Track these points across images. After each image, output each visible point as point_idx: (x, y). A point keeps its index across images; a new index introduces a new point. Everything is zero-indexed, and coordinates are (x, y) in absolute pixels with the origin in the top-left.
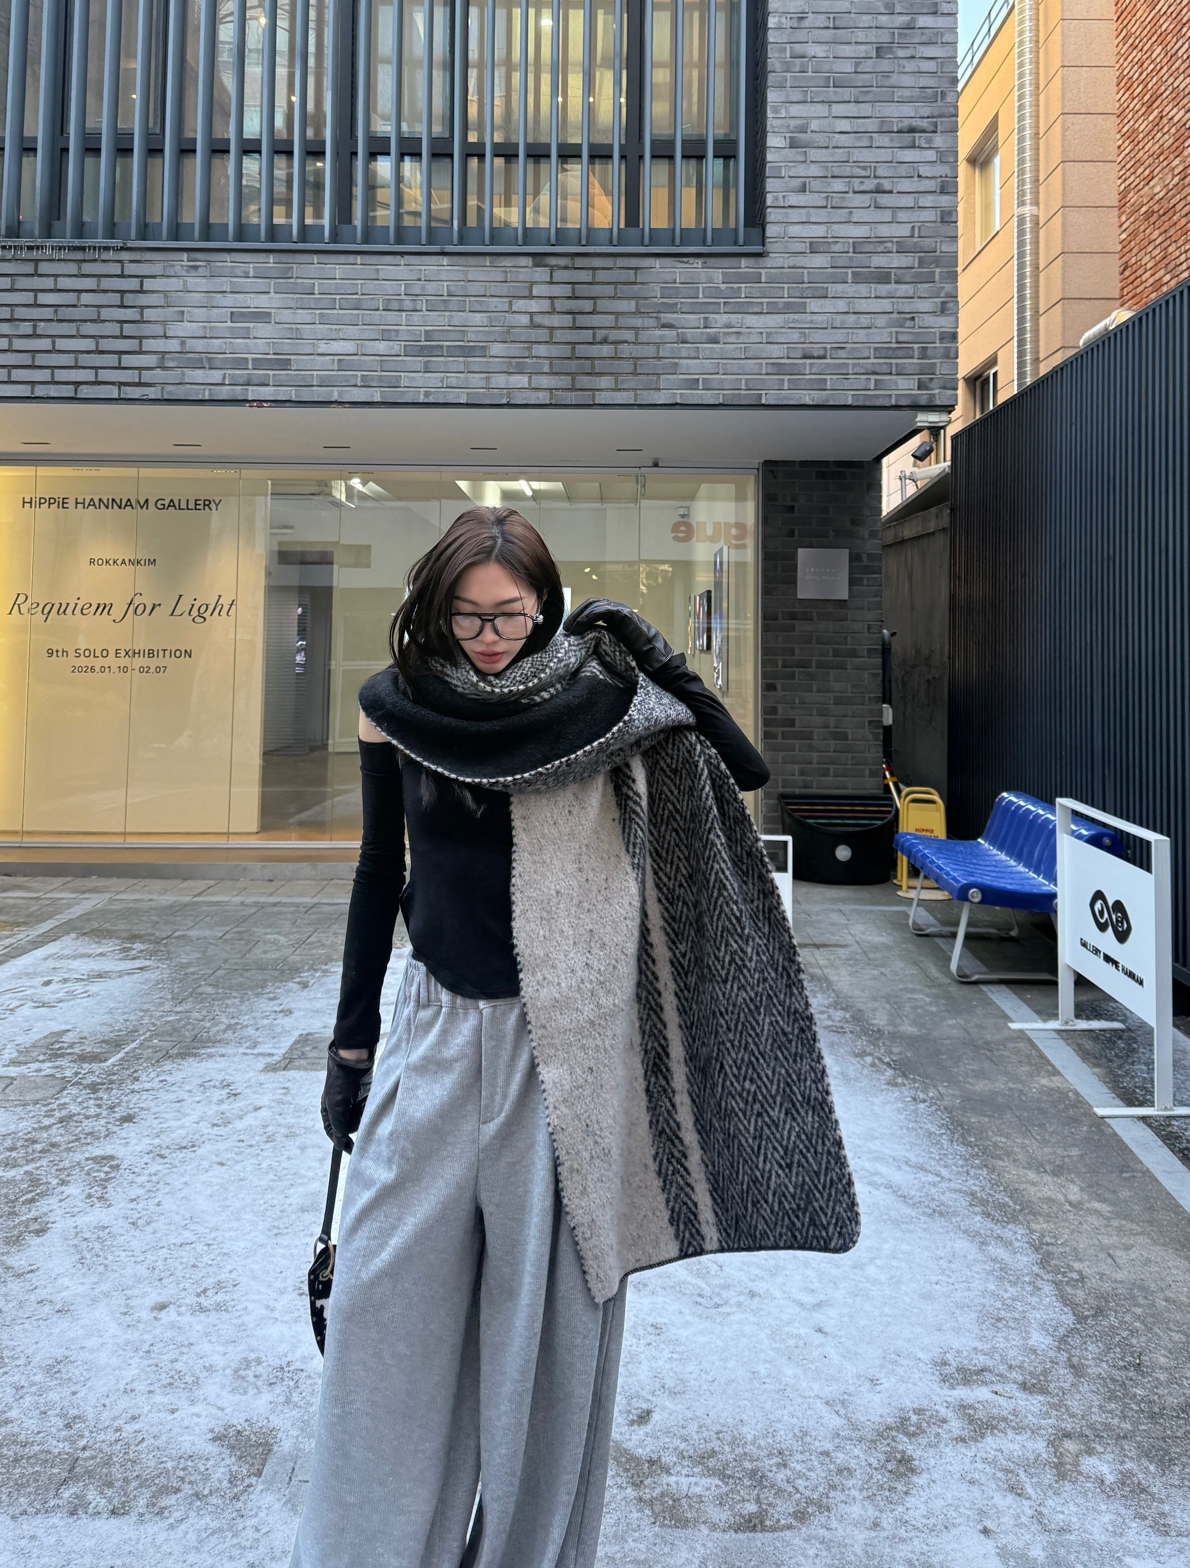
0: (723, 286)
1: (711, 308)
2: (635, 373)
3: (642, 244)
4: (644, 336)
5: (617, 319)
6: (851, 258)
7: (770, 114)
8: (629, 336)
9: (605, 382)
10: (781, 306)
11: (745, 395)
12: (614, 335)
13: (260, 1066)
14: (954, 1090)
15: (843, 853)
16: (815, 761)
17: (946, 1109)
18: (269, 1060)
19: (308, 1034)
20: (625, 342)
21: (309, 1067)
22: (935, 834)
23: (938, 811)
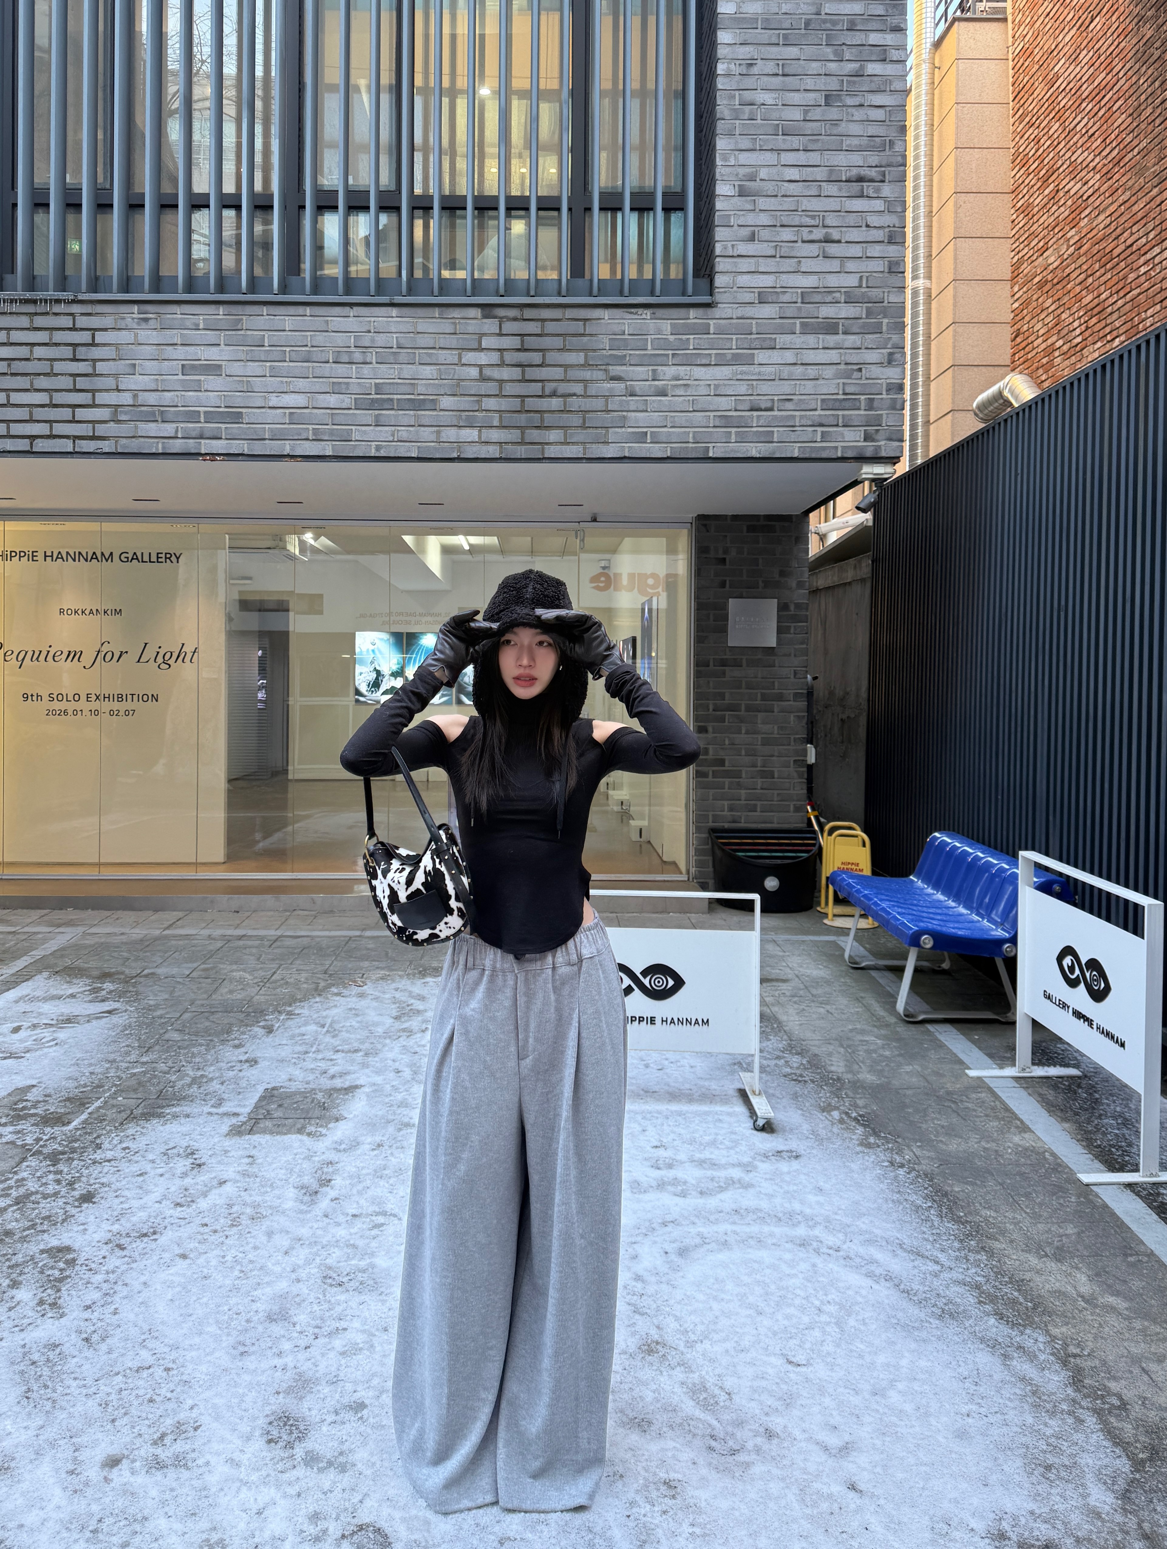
0: (672, 338)
1: (659, 360)
2: (583, 427)
3: (591, 295)
4: (593, 389)
5: (566, 371)
6: (799, 308)
8: (578, 388)
9: (554, 435)
10: (729, 357)
11: (692, 448)
12: (563, 388)
13: (225, 1129)
14: (929, 1151)
15: (771, 883)
16: (743, 798)
17: (926, 1175)
18: (234, 1120)
19: (274, 1089)
20: (574, 395)
21: (275, 1129)
22: (860, 867)
23: (864, 845)
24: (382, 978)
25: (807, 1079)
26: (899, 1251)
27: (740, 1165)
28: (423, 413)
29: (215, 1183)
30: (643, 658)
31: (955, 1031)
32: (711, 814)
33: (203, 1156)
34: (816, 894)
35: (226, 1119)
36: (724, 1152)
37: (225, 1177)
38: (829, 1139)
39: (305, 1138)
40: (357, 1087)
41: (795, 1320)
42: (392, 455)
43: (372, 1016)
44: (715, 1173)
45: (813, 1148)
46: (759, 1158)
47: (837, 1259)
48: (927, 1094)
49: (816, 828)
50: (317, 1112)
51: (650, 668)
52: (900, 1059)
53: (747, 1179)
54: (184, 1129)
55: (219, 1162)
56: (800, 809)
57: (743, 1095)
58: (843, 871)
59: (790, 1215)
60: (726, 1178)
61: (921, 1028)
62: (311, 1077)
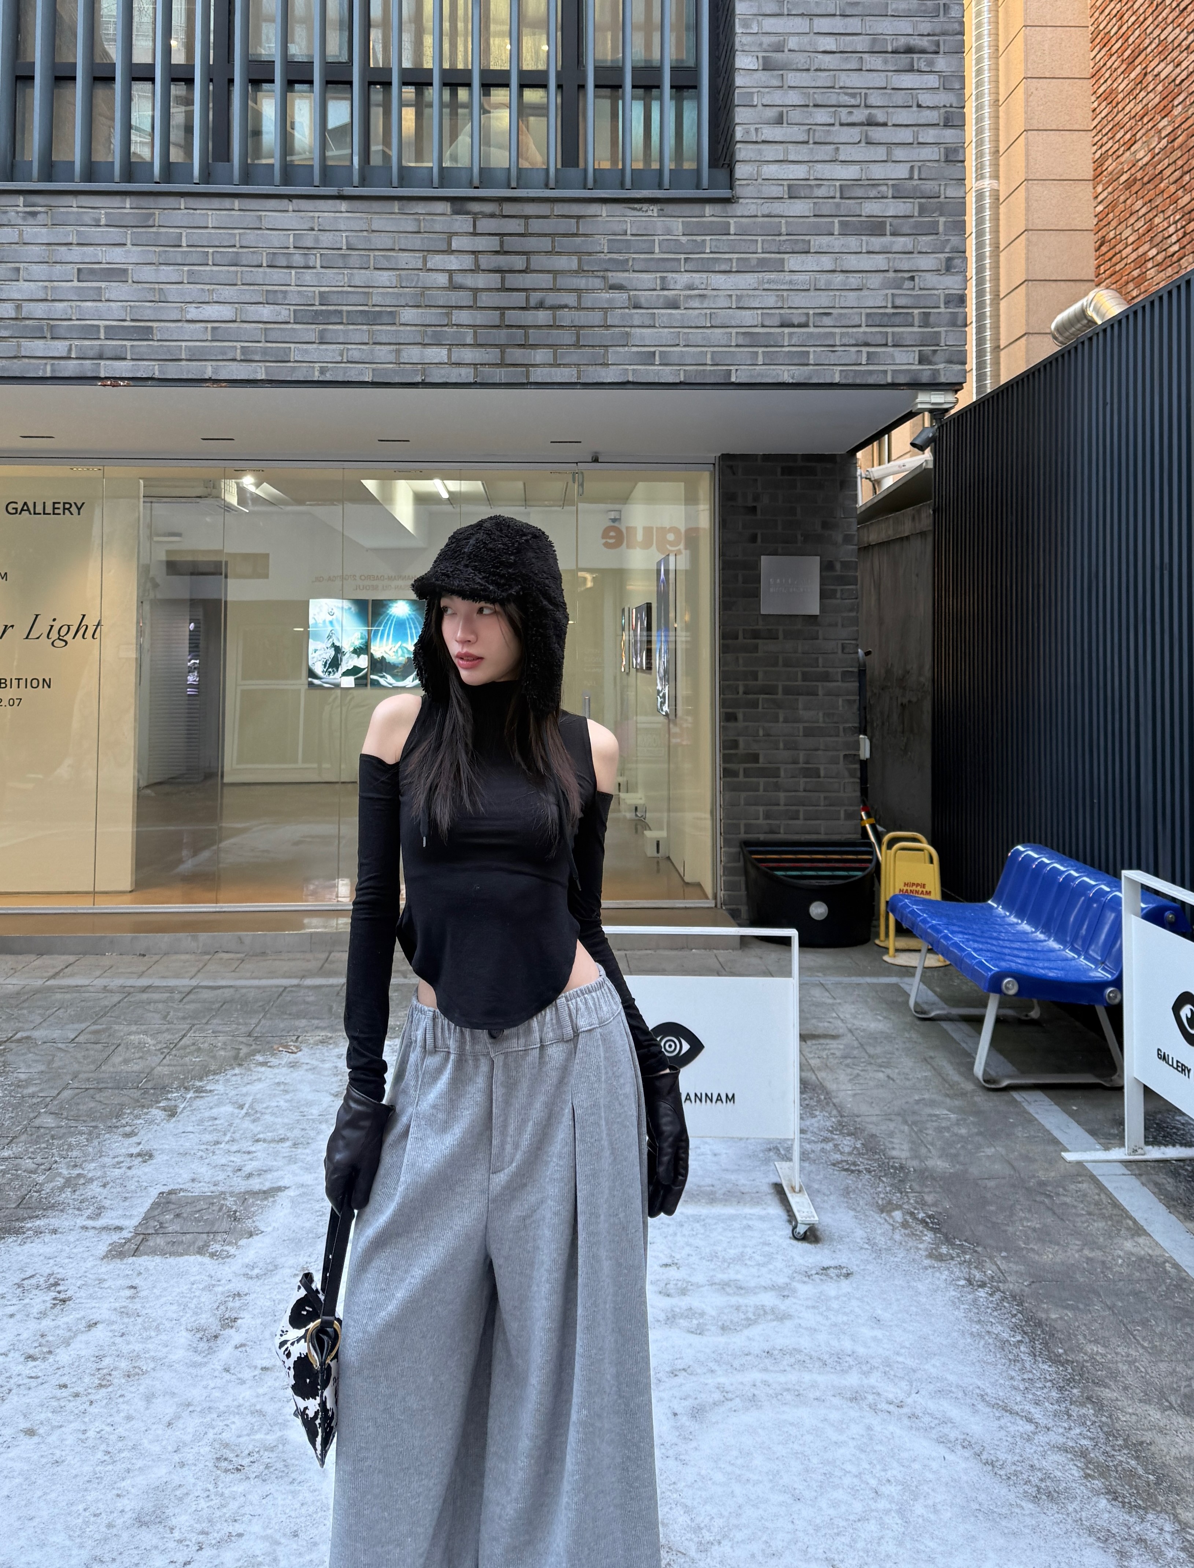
0: (684, 239)
1: (669, 266)
2: (577, 345)
3: (585, 187)
4: (588, 301)
5: (554, 278)
6: (838, 205)
7: (738, 29)
8: (570, 299)
9: (541, 356)
10: (754, 262)
11: (712, 373)
12: (552, 298)
13: (102, 1248)
14: (1016, 1263)
15: (818, 910)
16: (782, 802)
17: (1014, 1297)
18: (115, 1237)
19: (170, 1193)
20: (566, 306)
21: (169, 1248)
22: (927, 889)
23: (931, 862)
24: (322, 1042)
25: (860, 1168)
26: (981, 1406)
27: (773, 1288)
28: (379, 327)
29: (82, 1325)
30: (659, 629)
31: (1047, 1099)
32: (743, 822)
33: (70, 1288)
34: (874, 923)
35: (104, 1235)
36: (754, 1271)
37: (96, 1317)
38: (888, 1249)
39: (206, 1260)
40: (280, 1189)
41: (843, 1508)
42: (340, 379)
43: (305, 1093)
44: (741, 1301)
45: (868, 1262)
46: (798, 1277)
47: (899, 1419)
48: (1014, 1186)
49: (873, 839)
50: (225, 1225)
51: (667, 642)
52: (979, 1139)
53: (783, 1307)
54: (48, 1250)
55: (91, 1297)
56: (853, 816)
57: (779, 1189)
58: (905, 894)
59: (839, 1357)
60: (756, 1307)
61: (1005, 1096)
62: (221, 1176)
